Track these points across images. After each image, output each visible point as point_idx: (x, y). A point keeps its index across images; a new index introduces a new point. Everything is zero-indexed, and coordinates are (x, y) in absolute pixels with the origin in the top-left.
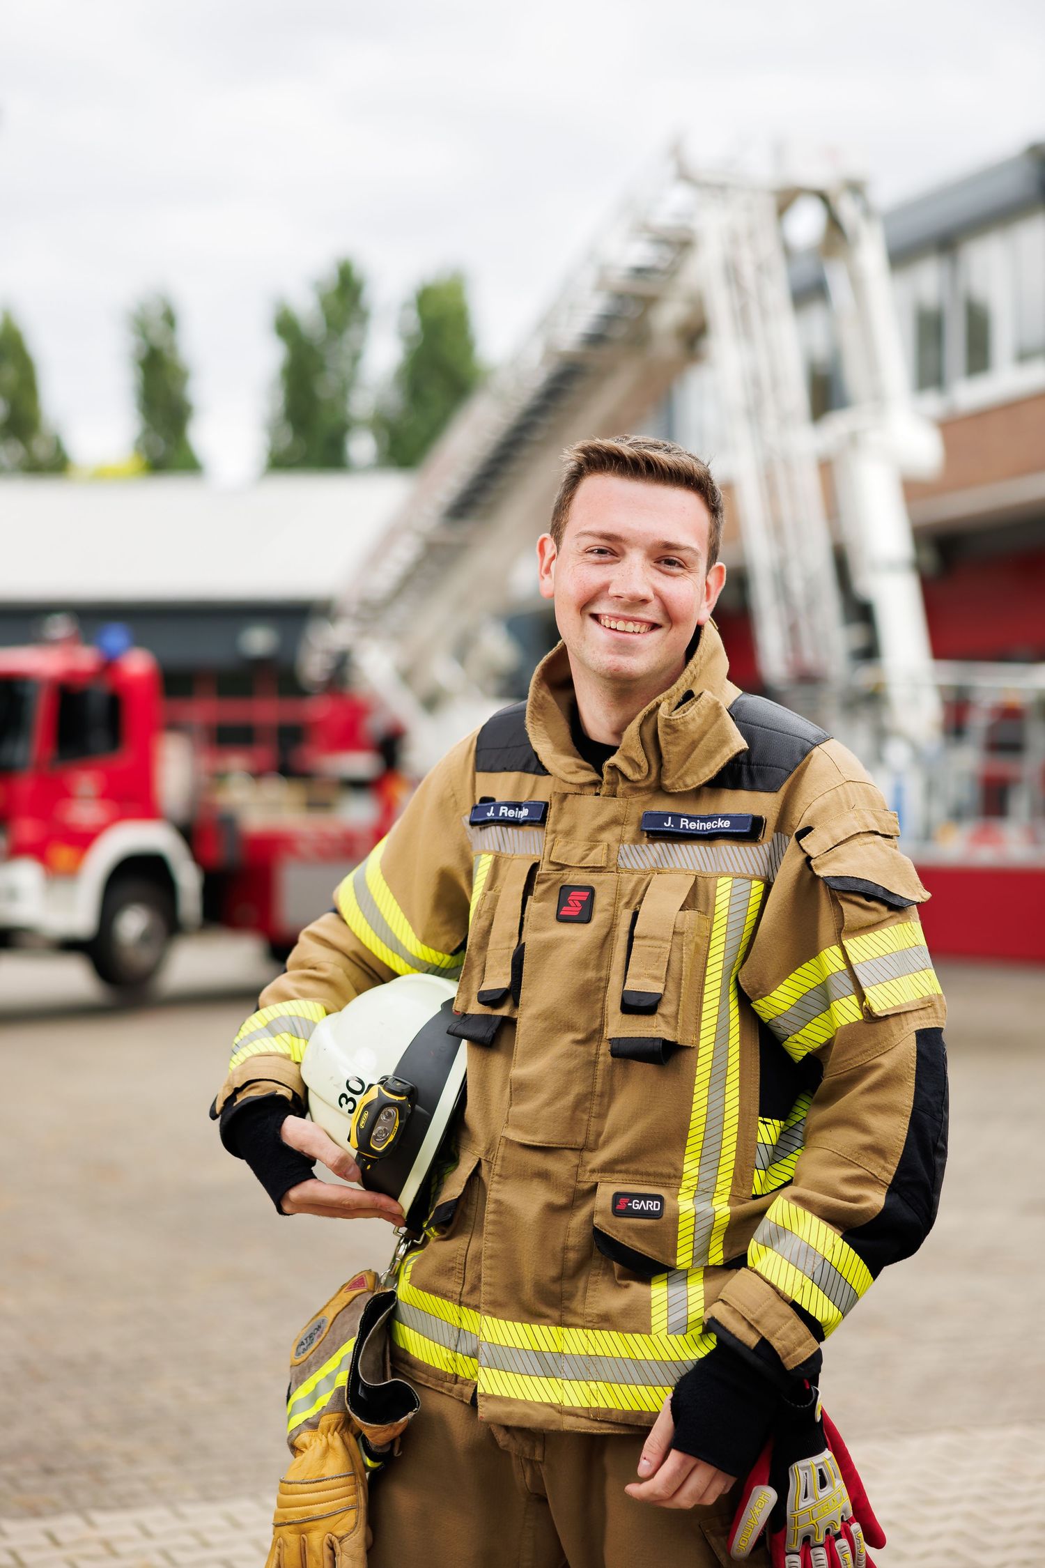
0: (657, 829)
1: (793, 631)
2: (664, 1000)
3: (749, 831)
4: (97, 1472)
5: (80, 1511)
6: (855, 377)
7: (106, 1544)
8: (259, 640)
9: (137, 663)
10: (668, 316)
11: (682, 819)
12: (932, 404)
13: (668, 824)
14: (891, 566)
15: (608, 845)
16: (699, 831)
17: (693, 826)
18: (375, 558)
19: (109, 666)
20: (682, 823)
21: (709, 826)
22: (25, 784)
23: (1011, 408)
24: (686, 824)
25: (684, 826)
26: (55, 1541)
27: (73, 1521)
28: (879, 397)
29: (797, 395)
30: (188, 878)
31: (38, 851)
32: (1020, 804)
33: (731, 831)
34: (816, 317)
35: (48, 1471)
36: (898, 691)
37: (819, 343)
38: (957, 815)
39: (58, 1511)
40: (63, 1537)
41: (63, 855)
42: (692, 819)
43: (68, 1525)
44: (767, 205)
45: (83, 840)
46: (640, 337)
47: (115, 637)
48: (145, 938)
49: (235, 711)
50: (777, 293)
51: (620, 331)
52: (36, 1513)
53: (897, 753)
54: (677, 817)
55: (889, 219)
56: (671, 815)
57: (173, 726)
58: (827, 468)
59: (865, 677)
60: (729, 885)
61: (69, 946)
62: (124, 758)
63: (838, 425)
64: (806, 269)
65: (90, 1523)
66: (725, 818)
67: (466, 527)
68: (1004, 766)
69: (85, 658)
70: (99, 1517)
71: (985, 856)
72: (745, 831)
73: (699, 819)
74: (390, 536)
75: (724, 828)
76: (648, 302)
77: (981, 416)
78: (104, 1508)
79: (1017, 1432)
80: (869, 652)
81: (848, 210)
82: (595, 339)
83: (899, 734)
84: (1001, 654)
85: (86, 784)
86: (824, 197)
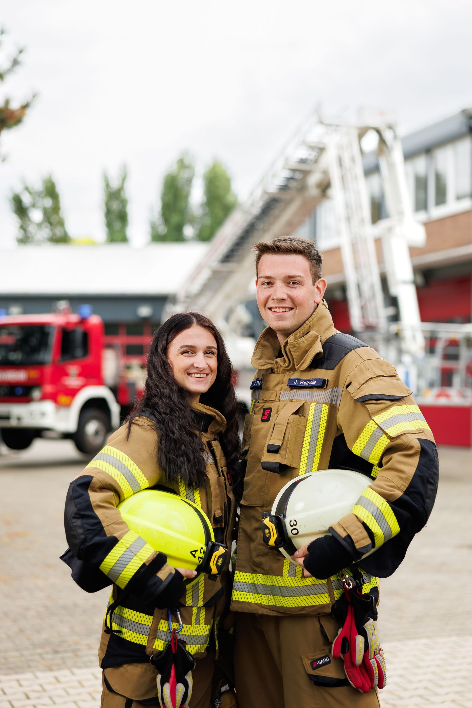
0: (292, 385)
1: (363, 308)
2: (282, 448)
3: (322, 385)
4: (75, 652)
5: (69, 669)
6: (390, 205)
7: (80, 682)
8: (145, 311)
9: (95, 320)
10: (314, 179)
11: (301, 381)
12: (422, 216)
13: (296, 383)
14: (405, 282)
15: (277, 392)
16: (307, 385)
17: (305, 383)
18: (192, 278)
19: (83, 321)
20: (301, 382)
21: (310, 383)
22: (48, 370)
23: (454, 217)
24: (303, 383)
25: (302, 383)
26: (58, 681)
27: (66, 672)
28: (401, 213)
29: (366, 212)
30: (115, 409)
31: (53, 397)
32: (457, 380)
33: (317, 385)
34: (375, 179)
35: (56, 652)
36: (407, 334)
37: (376, 191)
38: (431, 385)
39: (59, 668)
40: (62, 679)
41: (63, 399)
42: (305, 381)
43: (64, 674)
44: (354, 134)
45: (72, 393)
46: (303, 188)
47: (86, 310)
48: (97, 433)
49: (135, 340)
50: (359, 170)
51: (293, 184)
52: (50, 669)
53: (407, 359)
54: (299, 380)
55: (404, 140)
56: (297, 380)
57: (110, 346)
58: (378, 241)
59: (394, 328)
60: (314, 406)
61: (66, 436)
62: (89, 359)
63: (383, 224)
64: (371, 161)
65: (73, 674)
66: (315, 380)
67: (230, 266)
68: (450, 364)
69: (74, 318)
70: (76, 671)
71: (443, 402)
72: (320, 385)
73: (308, 381)
74: (199, 269)
75: (314, 384)
76: (306, 173)
77: (442, 221)
78: (79, 668)
79: (454, 639)
80: (396, 318)
81: (388, 136)
82: (284, 188)
83: (408, 352)
84: (449, 320)
85: (73, 370)
86: (378, 132)
